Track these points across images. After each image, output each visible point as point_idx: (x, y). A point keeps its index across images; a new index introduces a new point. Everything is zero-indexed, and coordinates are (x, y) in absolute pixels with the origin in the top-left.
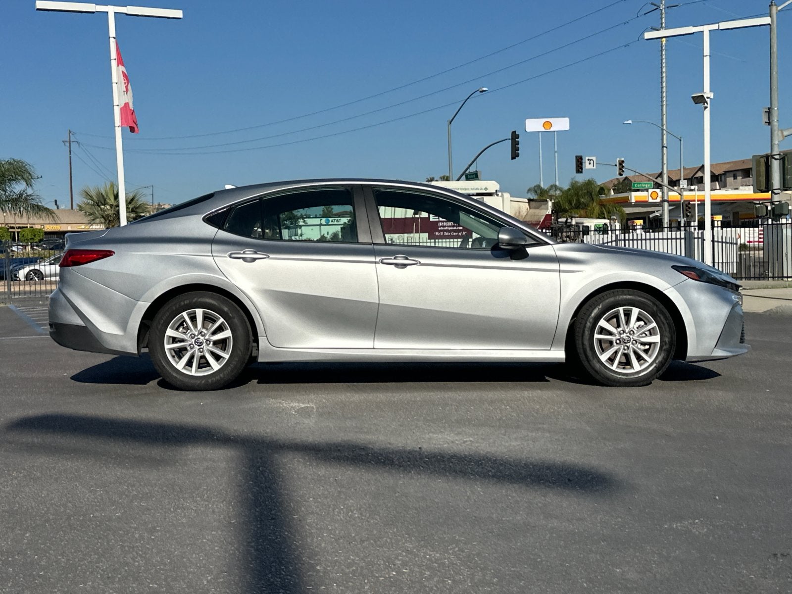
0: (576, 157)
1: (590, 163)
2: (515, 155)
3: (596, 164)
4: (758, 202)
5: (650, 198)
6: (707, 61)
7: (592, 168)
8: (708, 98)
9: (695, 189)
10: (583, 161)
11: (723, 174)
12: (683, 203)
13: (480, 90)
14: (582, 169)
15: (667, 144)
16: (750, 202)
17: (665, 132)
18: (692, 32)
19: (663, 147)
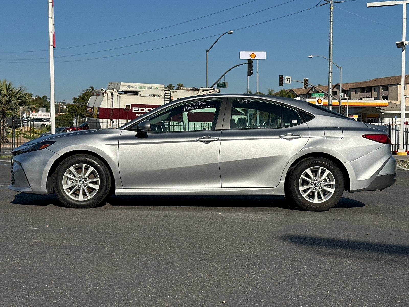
0: (280, 76)
1: (288, 80)
2: (250, 74)
3: (291, 81)
4: (378, 108)
5: (317, 103)
6: (404, 22)
7: (289, 83)
8: (406, 44)
9: (347, 99)
10: (284, 79)
11: (349, 90)
12: (341, 107)
13: (229, 32)
14: (283, 83)
15: (332, 70)
16: (374, 108)
17: (331, 63)
18: (396, 4)
19: (330, 72)
